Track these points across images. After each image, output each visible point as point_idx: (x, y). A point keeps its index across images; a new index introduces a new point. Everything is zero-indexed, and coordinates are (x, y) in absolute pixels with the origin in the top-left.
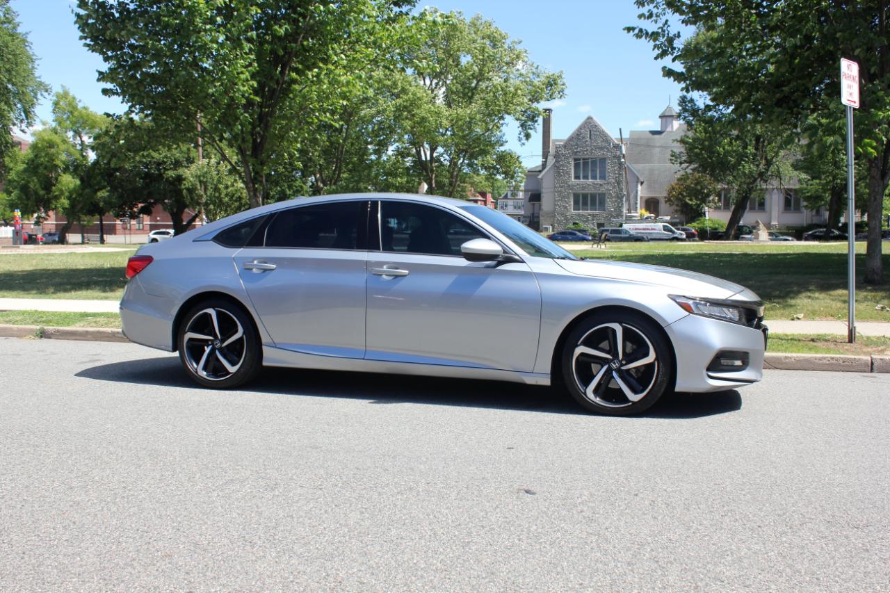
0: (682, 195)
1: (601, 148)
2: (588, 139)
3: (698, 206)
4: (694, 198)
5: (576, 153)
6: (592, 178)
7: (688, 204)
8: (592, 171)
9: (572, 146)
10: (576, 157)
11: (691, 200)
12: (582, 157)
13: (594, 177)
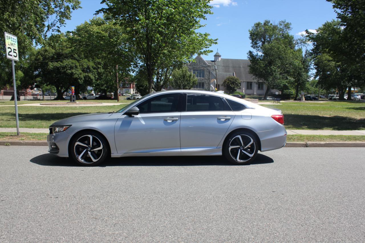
0: (229, 83)
1: (203, 67)
2: (198, 63)
3: (234, 87)
4: (233, 85)
5: (194, 68)
6: (199, 77)
7: (231, 86)
8: (199, 74)
9: (193, 65)
10: (194, 69)
11: (232, 85)
12: (196, 69)
13: (200, 77)
